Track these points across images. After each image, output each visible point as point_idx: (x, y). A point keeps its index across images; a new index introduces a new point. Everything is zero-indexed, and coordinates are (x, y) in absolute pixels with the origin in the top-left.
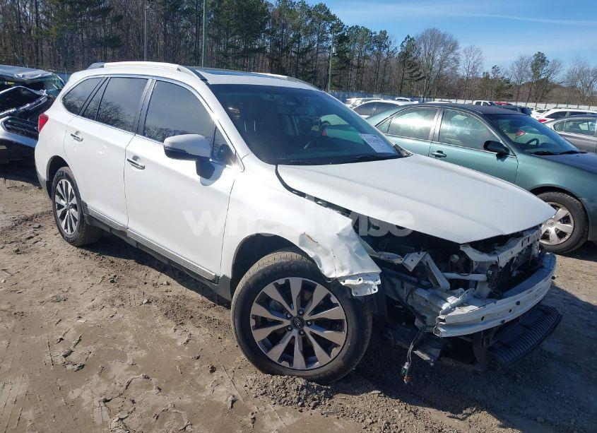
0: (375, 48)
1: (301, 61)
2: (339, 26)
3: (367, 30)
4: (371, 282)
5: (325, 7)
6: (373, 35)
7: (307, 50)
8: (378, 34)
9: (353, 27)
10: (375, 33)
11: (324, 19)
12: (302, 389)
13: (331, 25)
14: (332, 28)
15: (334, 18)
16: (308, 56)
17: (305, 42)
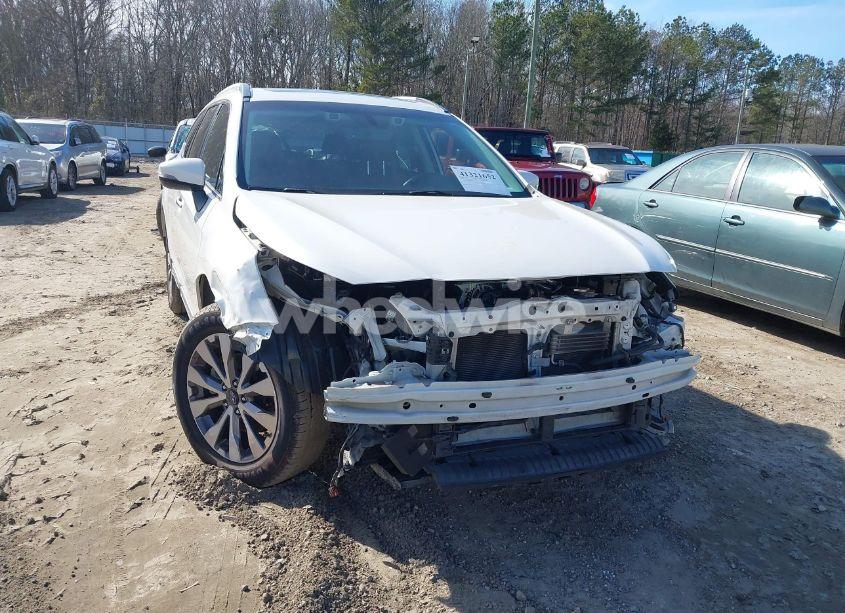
0: (828, 88)
1: (696, 113)
2: (767, 56)
3: (814, 60)
4: (255, 336)
5: (742, 29)
6: (826, 67)
7: (706, 97)
8: (836, 64)
9: (790, 56)
10: (830, 63)
11: (739, 48)
12: (221, 485)
13: (750, 56)
14: (751, 60)
15: (755, 45)
16: (708, 105)
17: (704, 85)
